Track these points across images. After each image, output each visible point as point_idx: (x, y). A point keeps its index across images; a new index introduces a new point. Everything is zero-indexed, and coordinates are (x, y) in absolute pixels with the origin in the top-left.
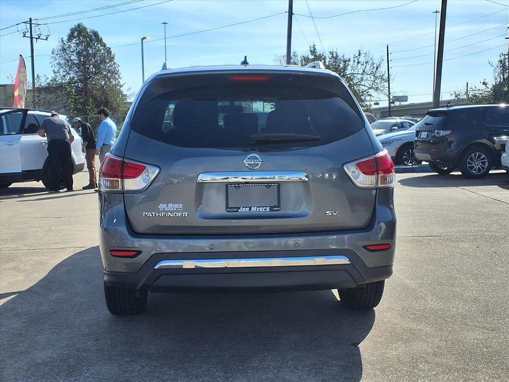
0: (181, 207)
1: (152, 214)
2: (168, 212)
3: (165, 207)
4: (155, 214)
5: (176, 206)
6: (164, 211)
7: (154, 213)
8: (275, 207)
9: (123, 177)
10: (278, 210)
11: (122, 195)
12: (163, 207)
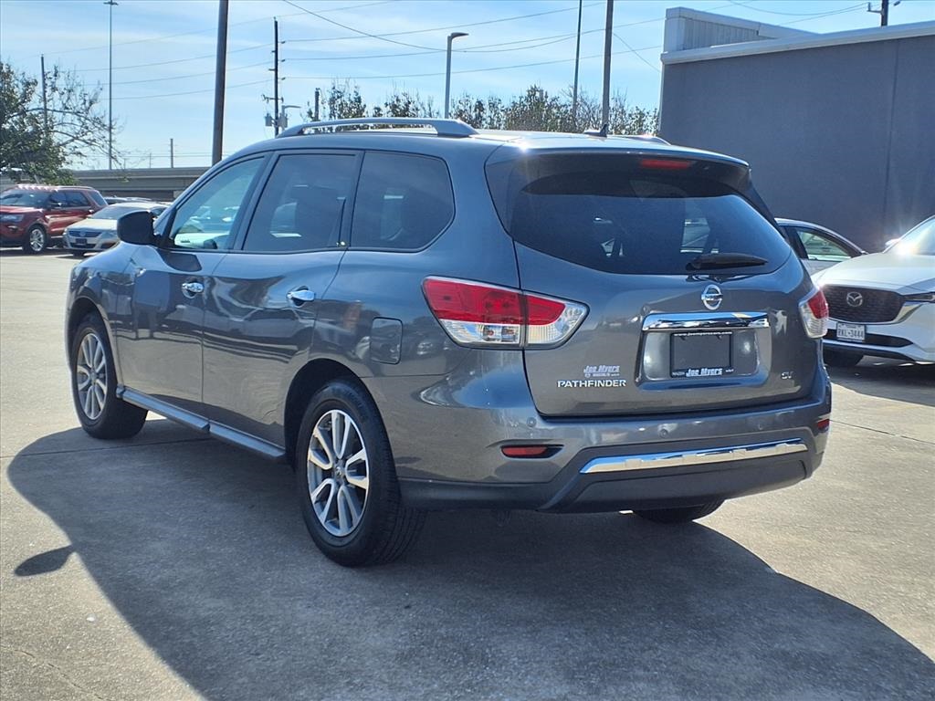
0: (617, 371)
1: (573, 384)
2: (597, 379)
3: (594, 371)
4: (578, 384)
5: (610, 369)
6: (592, 377)
7: (575, 382)
9: (525, 323)
11: (521, 352)
12: (590, 371)
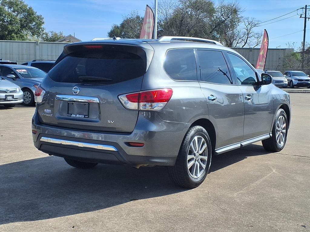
2: (47, 113)
8: (86, 116)
10: (88, 118)
